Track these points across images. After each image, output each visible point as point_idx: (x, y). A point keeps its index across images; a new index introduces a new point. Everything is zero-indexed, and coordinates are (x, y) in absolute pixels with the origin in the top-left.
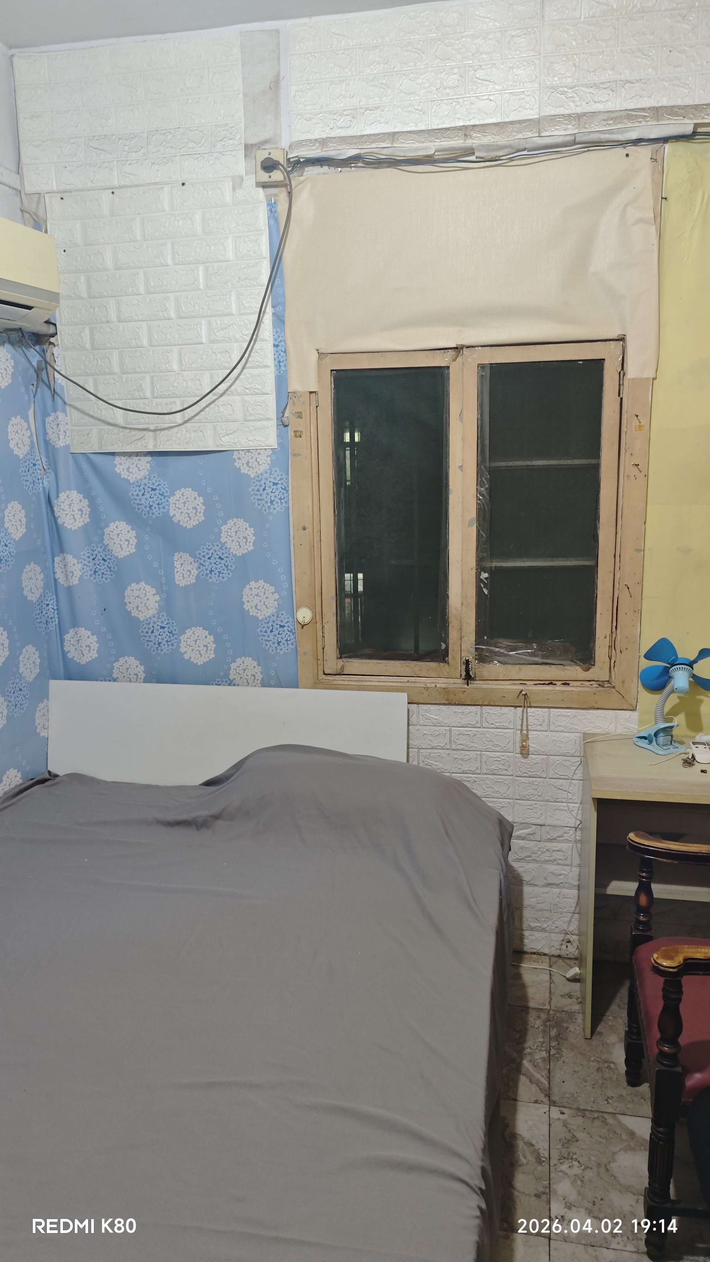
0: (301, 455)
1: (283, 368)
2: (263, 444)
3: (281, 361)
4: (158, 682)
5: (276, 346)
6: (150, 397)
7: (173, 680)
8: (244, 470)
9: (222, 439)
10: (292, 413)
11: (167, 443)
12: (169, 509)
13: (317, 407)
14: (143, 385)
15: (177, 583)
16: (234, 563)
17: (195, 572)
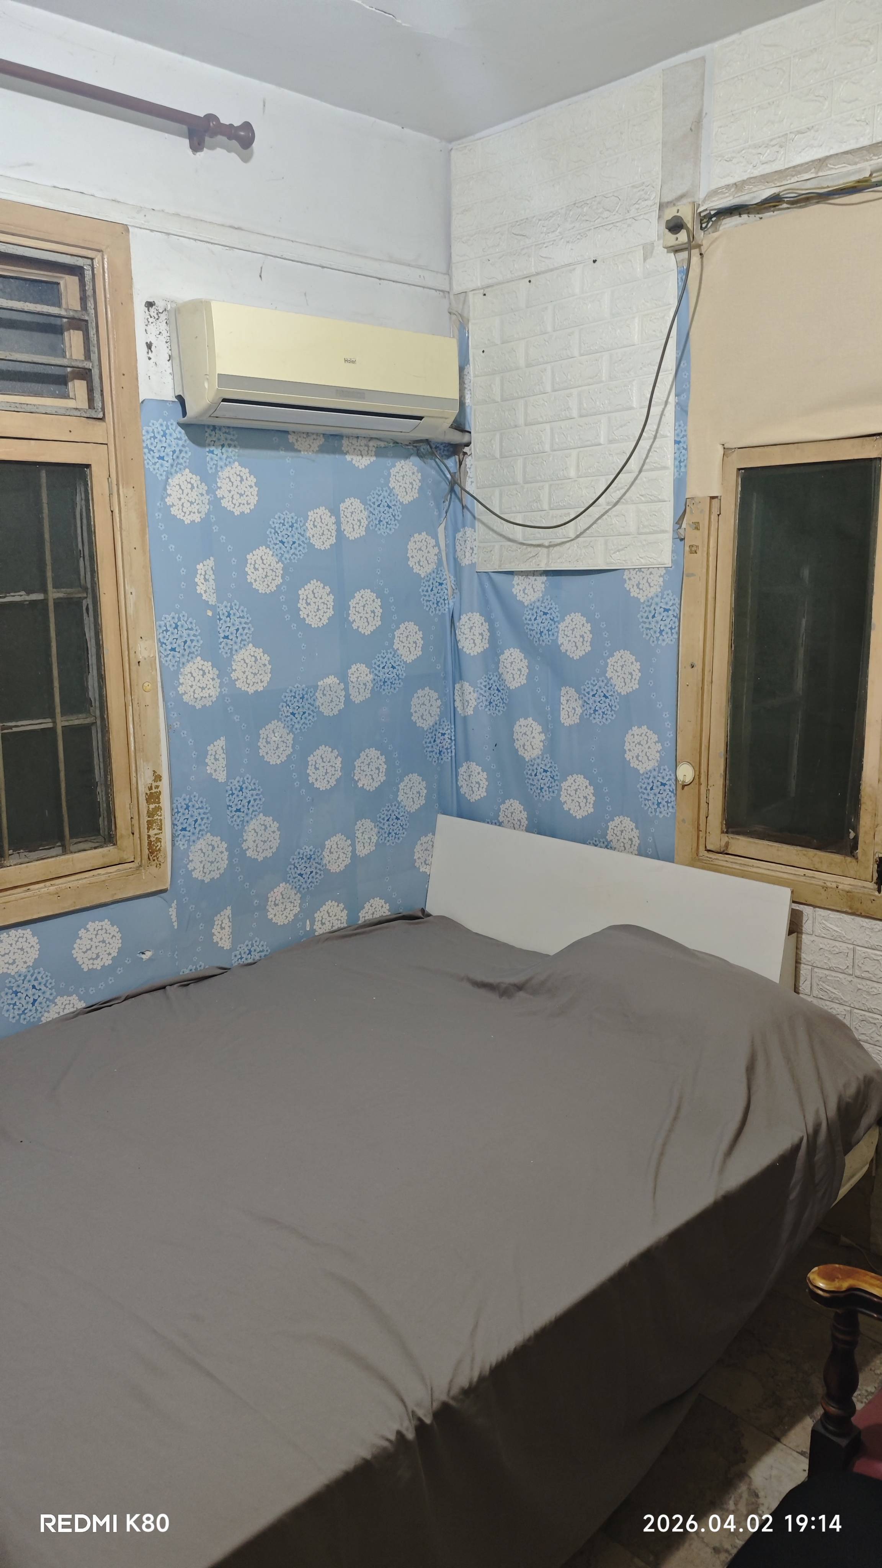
0: (695, 575)
1: (683, 469)
2: (655, 561)
3: (682, 460)
4: (539, 833)
5: (677, 442)
6: (547, 509)
7: (552, 834)
8: (634, 593)
9: (612, 556)
10: (689, 524)
11: (558, 561)
12: (557, 637)
13: (719, 515)
14: (541, 496)
15: (562, 722)
16: (618, 702)
17: (579, 711)
